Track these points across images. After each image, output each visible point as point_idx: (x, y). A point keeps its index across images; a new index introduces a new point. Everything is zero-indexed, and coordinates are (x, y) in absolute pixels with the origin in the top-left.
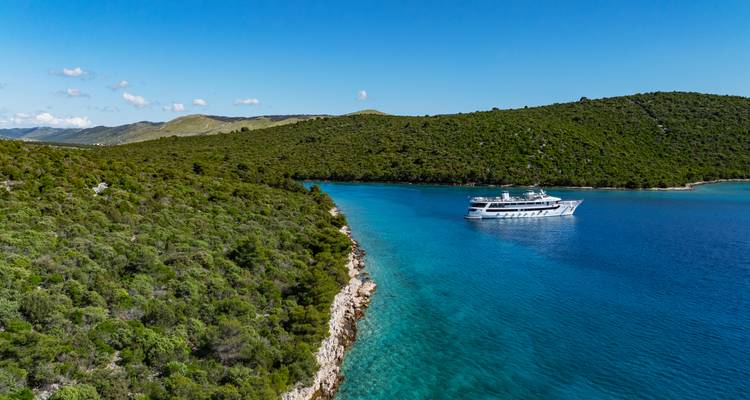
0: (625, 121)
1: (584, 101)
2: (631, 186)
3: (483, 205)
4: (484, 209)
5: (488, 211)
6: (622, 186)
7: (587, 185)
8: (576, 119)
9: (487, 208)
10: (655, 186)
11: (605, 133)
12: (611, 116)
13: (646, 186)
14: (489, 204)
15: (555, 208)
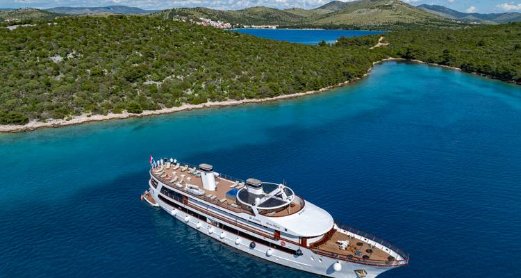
4: (156, 191)
5: (159, 197)
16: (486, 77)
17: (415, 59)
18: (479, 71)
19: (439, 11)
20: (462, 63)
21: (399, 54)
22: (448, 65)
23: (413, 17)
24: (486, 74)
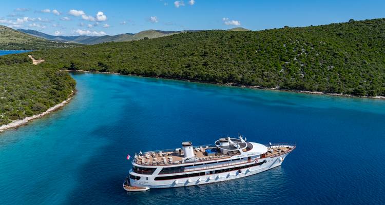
0: (376, 36)
1: (352, 22)
2: (357, 93)
3: (150, 171)
4: (151, 177)
5: (157, 179)
6: (348, 93)
7: (318, 90)
8: (339, 35)
9: (156, 174)
10: (379, 95)
11: (358, 45)
12: (367, 32)
13: (371, 94)
14: (159, 169)
15: (262, 163)
16: (140, 76)
17: (79, 69)
18: (133, 73)
19: (35, 34)
20: (118, 68)
21: (65, 67)
22: (108, 71)
23: (21, 39)
24: (138, 74)
